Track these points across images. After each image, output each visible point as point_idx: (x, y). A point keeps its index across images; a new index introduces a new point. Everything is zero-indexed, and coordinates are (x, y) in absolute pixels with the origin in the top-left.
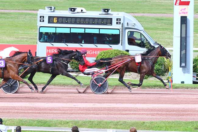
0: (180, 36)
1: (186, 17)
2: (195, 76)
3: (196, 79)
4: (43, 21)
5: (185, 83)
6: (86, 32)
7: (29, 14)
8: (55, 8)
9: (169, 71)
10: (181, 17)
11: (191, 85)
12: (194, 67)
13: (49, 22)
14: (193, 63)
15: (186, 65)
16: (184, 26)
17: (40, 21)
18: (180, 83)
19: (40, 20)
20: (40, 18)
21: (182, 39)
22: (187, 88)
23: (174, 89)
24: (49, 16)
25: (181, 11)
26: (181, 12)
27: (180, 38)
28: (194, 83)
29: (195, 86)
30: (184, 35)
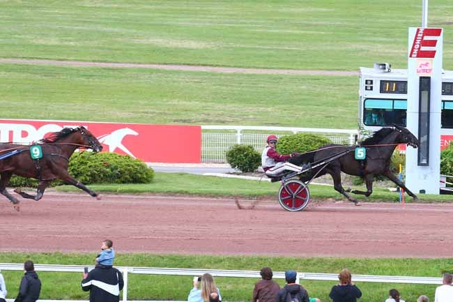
0: (418, 111)
1: (429, 78)
2: (445, 180)
3: (445, 186)
4: (371, 89)
5: (427, 193)
6: (445, 108)
7: (158, 71)
8: (390, 66)
9: (399, 172)
10: (421, 78)
11: (437, 196)
12: (441, 166)
13: (382, 91)
14: (441, 158)
15: (428, 161)
16: (425, 94)
17: (366, 89)
18: (419, 192)
19: (366, 87)
20: (366, 83)
21: (422, 117)
22: (430, 201)
23: (408, 202)
24: (381, 81)
25: (421, 67)
26: (420, 69)
27: (418, 114)
28: (442, 192)
29: (444, 198)
30: (424, 110)
